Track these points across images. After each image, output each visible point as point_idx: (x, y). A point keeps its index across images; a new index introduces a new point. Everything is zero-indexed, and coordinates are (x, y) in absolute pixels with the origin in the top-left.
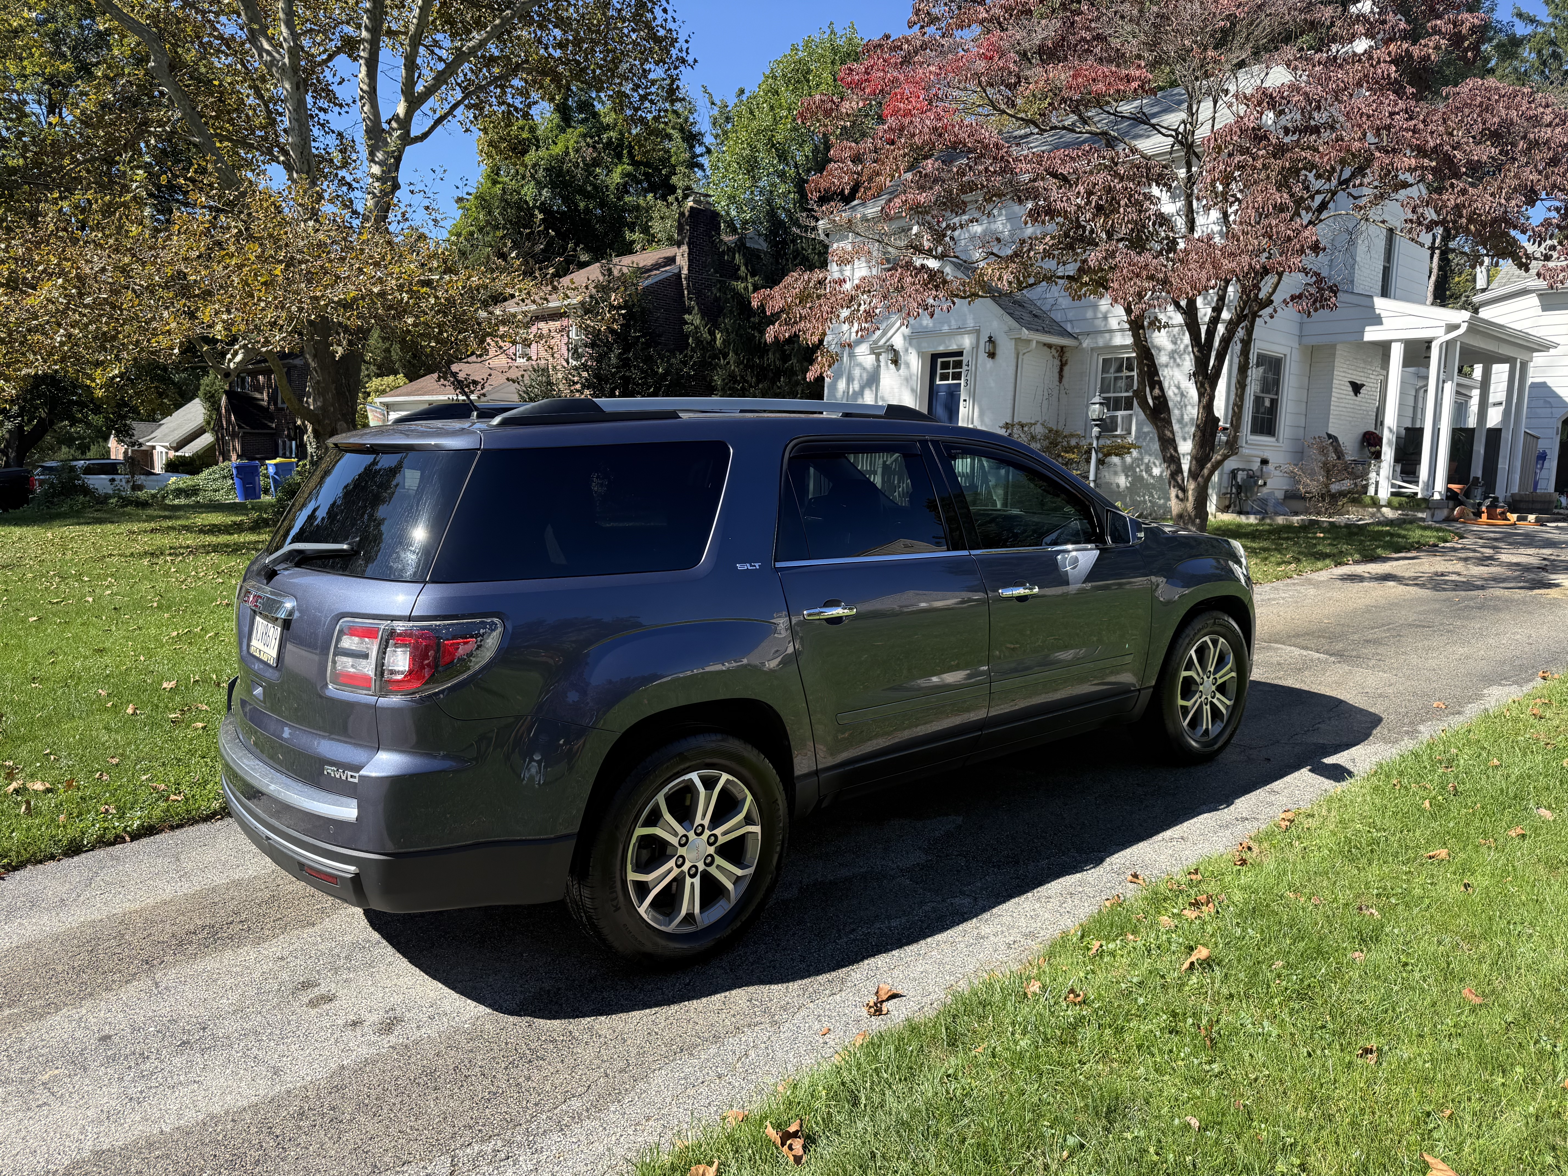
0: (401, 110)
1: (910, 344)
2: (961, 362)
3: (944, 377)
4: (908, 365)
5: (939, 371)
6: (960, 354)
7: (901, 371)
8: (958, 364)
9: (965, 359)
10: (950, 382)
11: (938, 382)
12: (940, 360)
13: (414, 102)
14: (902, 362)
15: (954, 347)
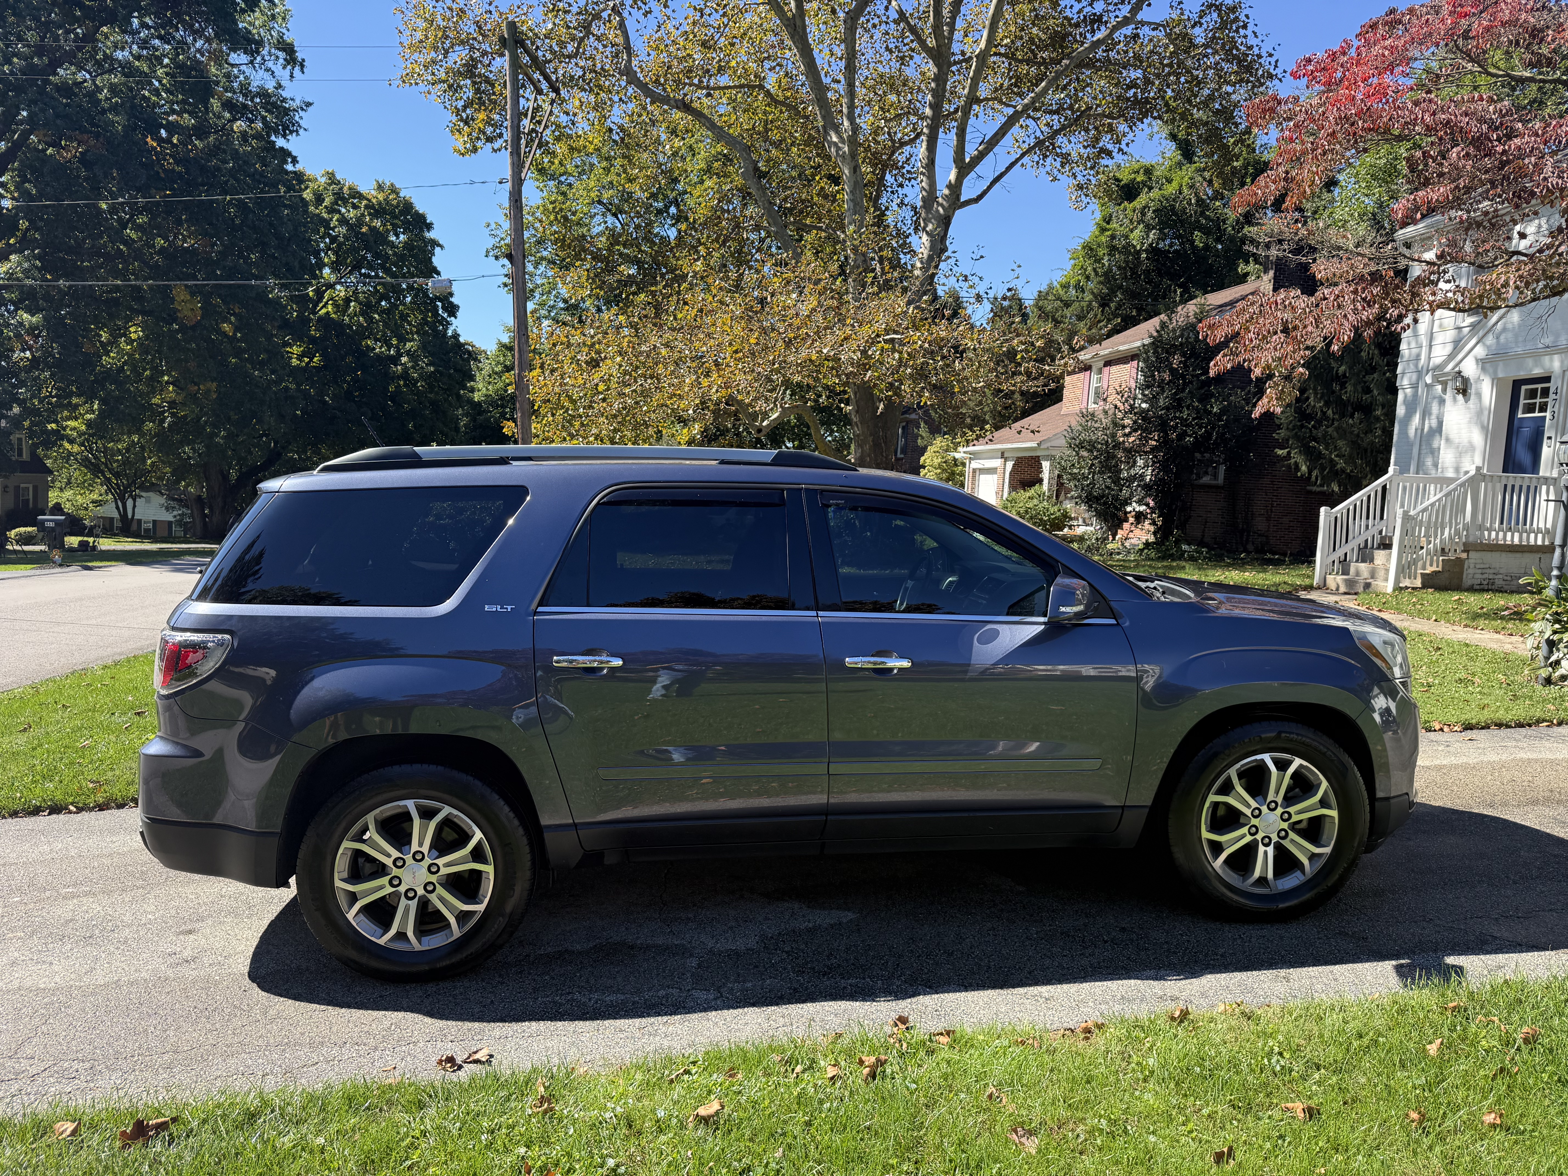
0: (952, 176)
1: (1483, 369)
2: (1548, 389)
3: (1530, 409)
4: (1479, 395)
5: (1522, 402)
6: (1547, 379)
7: (1471, 402)
8: (1545, 392)
9: (1552, 386)
10: (1537, 414)
11: (1520, 416)
12: (1524, 388)
13: (964, 168)
14: (1472, 391)
15: (1537, 372)
